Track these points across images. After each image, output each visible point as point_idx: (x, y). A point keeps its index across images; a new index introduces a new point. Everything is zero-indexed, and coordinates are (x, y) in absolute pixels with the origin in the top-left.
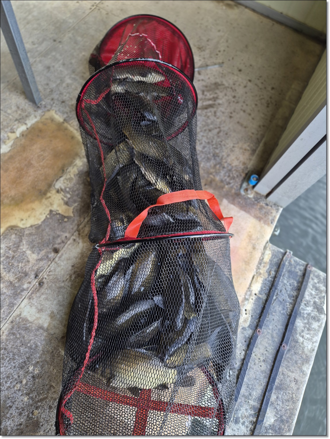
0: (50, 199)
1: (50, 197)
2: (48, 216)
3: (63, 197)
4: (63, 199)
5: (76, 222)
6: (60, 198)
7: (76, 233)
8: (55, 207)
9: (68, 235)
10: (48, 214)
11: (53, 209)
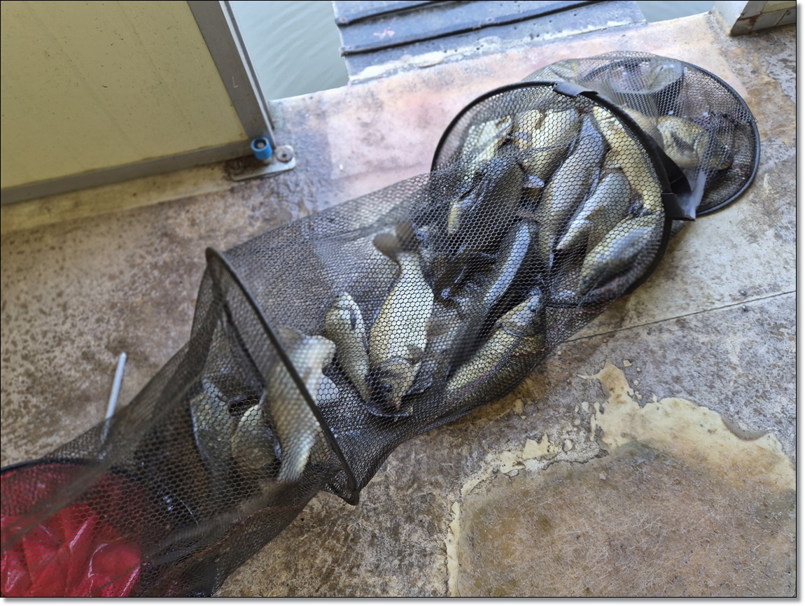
0: (628, 431)
1: (624, 435)
2: (655, 398)
3: (598, 414)
4: (602, 411)
5: (611, 344)
6: (605, 415)
7: (627, 324)
8: (631, 405)
9: (644, 334)
10: (652, 402)
11: (636, 405)
